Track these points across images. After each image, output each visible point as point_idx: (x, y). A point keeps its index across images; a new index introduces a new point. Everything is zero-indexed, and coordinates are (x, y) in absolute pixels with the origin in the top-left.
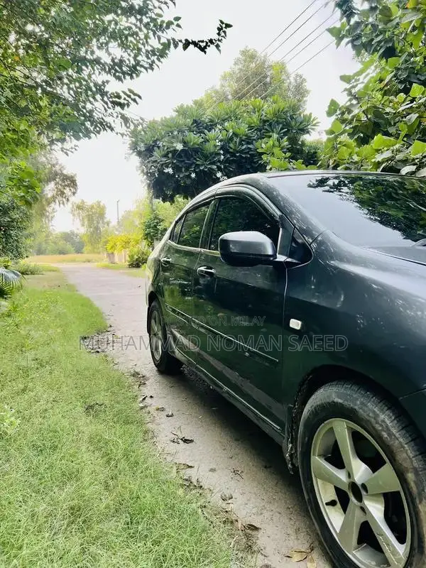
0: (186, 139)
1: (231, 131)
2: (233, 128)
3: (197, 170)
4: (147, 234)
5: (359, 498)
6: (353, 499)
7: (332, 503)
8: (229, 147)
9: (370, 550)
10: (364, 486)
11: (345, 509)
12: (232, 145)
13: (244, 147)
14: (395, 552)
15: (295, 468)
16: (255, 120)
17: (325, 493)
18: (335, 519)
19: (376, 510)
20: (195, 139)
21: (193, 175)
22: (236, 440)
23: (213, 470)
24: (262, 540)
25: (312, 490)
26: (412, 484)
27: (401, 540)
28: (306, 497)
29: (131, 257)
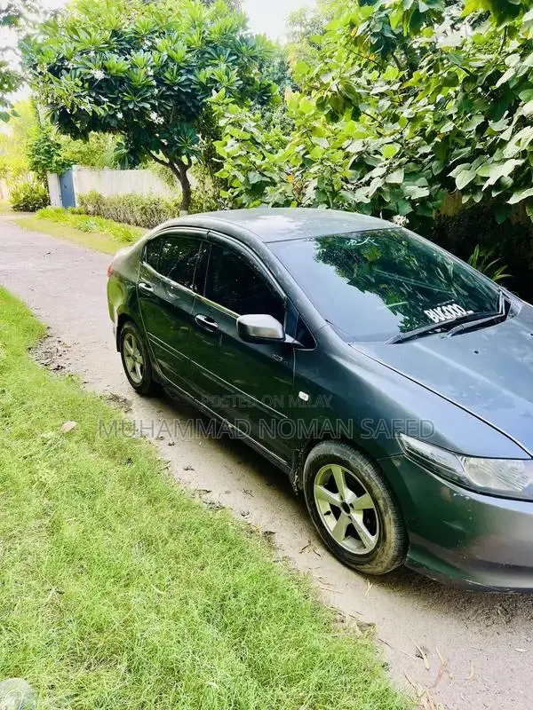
0: (106, 64)
1: (165, 53)
2: (168, 50)
3: (125, 109)
4: (36, 163)
5: (348, 511)
6: (343, 511)
7: (328, 513)
8: (166, 77)
9: (352, 539)
10: (351, 505)
11: (337, 518)
12: (167, 75)
13: (184, 78)
14: (369, 541)
15: (301, 492)
16: (196, 39)
17: (323, 507)
18: (330, 523)
19: (358, 518)
20: (118, 63)
21: (120, 116)
22: (239, 463)
23: (227, 492)
24: (278, 539)
25: (314, 506)
26: (382, 506)
27: (373, 533)
28: (310, 510)
29: (16, 195)
